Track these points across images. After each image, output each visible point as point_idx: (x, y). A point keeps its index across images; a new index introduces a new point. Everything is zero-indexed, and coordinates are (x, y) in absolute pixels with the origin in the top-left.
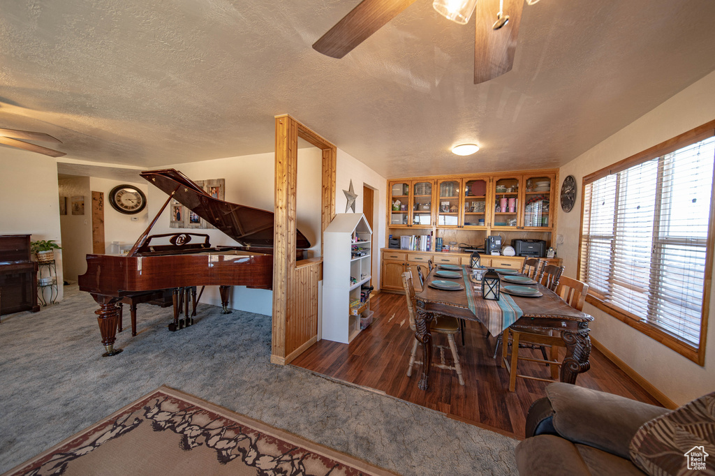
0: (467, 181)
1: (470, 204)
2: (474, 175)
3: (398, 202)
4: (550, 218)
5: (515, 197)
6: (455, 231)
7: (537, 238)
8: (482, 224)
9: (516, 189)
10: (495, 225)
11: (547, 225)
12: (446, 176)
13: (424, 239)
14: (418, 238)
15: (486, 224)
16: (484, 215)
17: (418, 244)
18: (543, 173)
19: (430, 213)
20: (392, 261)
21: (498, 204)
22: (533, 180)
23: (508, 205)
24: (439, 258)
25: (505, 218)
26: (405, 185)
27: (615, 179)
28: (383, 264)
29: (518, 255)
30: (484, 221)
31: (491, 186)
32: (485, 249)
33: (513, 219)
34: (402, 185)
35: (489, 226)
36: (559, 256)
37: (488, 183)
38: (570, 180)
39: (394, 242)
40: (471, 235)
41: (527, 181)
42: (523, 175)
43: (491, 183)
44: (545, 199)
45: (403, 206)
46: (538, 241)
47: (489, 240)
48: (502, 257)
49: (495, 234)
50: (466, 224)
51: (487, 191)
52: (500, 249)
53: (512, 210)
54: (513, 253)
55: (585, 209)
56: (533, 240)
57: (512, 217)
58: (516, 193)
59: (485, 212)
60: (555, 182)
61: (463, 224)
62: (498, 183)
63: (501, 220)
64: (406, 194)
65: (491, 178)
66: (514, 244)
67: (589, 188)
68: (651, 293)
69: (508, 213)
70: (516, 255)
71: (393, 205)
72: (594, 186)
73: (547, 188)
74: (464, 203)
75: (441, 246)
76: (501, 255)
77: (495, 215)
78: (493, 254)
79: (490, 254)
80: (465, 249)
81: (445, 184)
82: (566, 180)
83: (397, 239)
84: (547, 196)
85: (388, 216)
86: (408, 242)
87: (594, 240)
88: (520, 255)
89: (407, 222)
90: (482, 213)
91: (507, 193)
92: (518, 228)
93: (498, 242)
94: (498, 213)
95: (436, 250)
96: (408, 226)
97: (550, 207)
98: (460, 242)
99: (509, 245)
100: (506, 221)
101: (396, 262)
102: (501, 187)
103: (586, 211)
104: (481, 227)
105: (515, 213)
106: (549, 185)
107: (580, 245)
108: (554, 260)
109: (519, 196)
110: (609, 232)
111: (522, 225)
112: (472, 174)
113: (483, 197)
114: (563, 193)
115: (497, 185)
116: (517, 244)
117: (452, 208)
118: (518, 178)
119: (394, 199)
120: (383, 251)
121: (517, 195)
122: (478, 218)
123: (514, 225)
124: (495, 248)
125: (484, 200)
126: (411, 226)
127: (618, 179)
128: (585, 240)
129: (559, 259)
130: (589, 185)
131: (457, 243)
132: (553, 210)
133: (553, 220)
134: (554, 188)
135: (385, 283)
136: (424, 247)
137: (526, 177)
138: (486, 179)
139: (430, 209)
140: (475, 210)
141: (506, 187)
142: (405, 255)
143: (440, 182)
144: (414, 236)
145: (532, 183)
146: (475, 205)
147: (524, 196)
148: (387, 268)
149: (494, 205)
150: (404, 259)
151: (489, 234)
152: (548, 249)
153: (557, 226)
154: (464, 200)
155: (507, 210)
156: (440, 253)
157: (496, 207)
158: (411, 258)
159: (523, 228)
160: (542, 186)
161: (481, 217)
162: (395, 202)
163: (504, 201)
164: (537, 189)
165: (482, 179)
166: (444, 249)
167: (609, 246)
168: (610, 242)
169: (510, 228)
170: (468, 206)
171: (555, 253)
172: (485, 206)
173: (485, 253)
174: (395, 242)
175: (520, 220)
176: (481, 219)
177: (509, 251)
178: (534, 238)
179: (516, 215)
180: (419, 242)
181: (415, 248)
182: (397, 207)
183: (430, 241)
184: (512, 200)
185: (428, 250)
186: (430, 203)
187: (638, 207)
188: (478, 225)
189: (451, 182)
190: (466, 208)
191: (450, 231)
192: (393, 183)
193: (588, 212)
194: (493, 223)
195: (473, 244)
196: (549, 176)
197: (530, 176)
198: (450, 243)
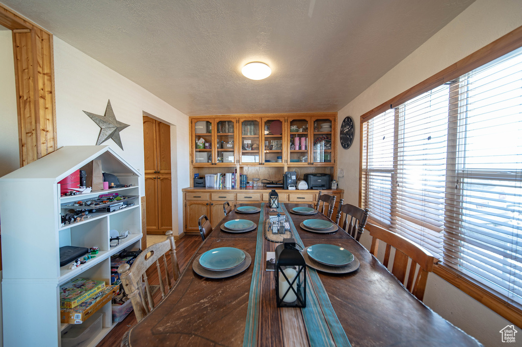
0: (265, 120)
1: (269, 143)
2: (271, 115)
3: (202, 140)
4: (332, 155)
5: (306, 136)
6: (258, 168)
7: (323, 172)
8: (280, 160)
9: (306, 130)
10: (291, 162)
11: (330, 161)
12: (246, 115)
13: (229, 176)
14: (224, 175)
15: (284, 161)
16: (281, 153)
17: (224, 182)
18: (326, 115)
19: (233, 151)
20: (195, 202)
21: (293, 143)
22: (319, 121)
23: (300, 144)
24: (242, 196)
25: (299, 155)
26: (208, 123)
27: (394, 114)
28: (185, 206)
29: (310, 188)
30: (281, 158)
31: (286, 126)
32: (283, 184)
33: (304, 156)
34: (205, 123)
35: (286, 162)
36: (341, 187)
37: (283, 122)
38: (348, 121)
39: (199, 181)
40: (272, 171)
41: (314, 122)
42: (311, 116)
43: (286, 123)
44: (328, 139)
45: (207, 145)
46: (325, 175)
47: (286, 176)
48: (297, 191)
49: (291, 170)
50: (266, 161)
51: (283, 130)
52: (295, 184)
53: (303, 148)
54: (306, 187)
55: (364, 145)
56: (321, 174)
57: (303, 154)
58: (306, 133)
59: (282, 150)
60: (335, 123)
61: (264, 162)
62: (292, 123)
63: (295, 156)
64: (210, 132)
65: (286, 118)
66: (306, 178)
67: (366, 126)
68: (447, 232)
69: (300, 151)
70: (308, 189)
71: (196, 144)
72: (369, 124)
73: (329, 129)
74: (263, 141)
75: (245, 183)
76: (297, 189)
77: (291, 152)
78: (290, 188)
79: (288, 189)
80: (267, 184)
81: (247, 123)
82: (344, 121)
83: (203, 178)
84: (329, 136)
85: (192, 155)
86: (213, 181)
87: (372, 174)
88: (312, 189)
89: (211, 160)
90: (280, 151)
91: (299, 133)
92: (309, 164)
93: (294, 177)
94: (293, 151)
95: (241, 188)
96: (212, 164)
97: (332, 145)
98: (262, 178)
99: (302, 179)
100: (299, 158)
101: (199, 202)
102: (294, 127)
103: (364, 147)
104: (279, 164)
105: (306, 151)
106: (331, 127)
107: (360, 179)
108: (338, 191)
109: (309, 136)
110: (390, 165)
111: (312, 162)
112: (270, 114)
113: (280, 136)
114: (342, 132)
115: (291, 125)
116: (309, 179)
117: (254, 146)
118: (307, 119)
119: (199, 137)
120: (186, 192)
121: (307, 135)
122: (276, 155)
123: (305, 161)
124: (291, 183)
125: (280, 138)
126: (215, 164)
127: (397, 113)
128: (364, 173)
129: (341, 190)
130: (366, 123)
131: (259, 179)
132: (334, 148)
133: (334, 157)
134: (334, 129)
135: (188, 225)
136: (229, 184)
137: (314, 119)
138: (281, 119)
139: (233, 147)
140: (274, 148)
141: (299, 128)
142: (208, 194)
143: (242, 120)
144: (219, 174)
145: (317, 125)
146: (274, 143)
147: (312, 136)
148: (191, 209)
149: (289, 144)
150: (208, 198)
151: (286, 170)
152: (332, 181)
153: (338, 162)
154: (263, 138)
155: (300, 148)
156: (244, 190)
157: (291, 145)
158: (215, 197)
159: (312, 164)
160: (325, 127)
161: (279, 155)
162: (199, 139)
163: (297, 140)
164: (322, 130)
165: (278, 119)
166: (248, 185)
167: (390, 179)
168: (390, 175)
169: (303, 164)
170: (267, 144)
171: (337, 185)
172: (282, 144)
173: (283, 188)
174: (201, 181)
175: (310, 156)
176: (279, 156)
177: (303, 185)
178: (321, 172)
179: (307, 152)
180: (225, 180)
181: (221, 186)
182: (201, 145)
183: (234, 178)
184: (303, 139)
185: (233, 187)
186: (233, 142)
187: (429, 138)
188: (276, 162)
189: (252, 121)
190: (265, 146)
191: (253, 168)
192: (196, 121)
193: (366, 148)
194: (289, 160)
195: (273, 180)
196: (331, 119)
197: (317, 118)
198: (253, 180)
